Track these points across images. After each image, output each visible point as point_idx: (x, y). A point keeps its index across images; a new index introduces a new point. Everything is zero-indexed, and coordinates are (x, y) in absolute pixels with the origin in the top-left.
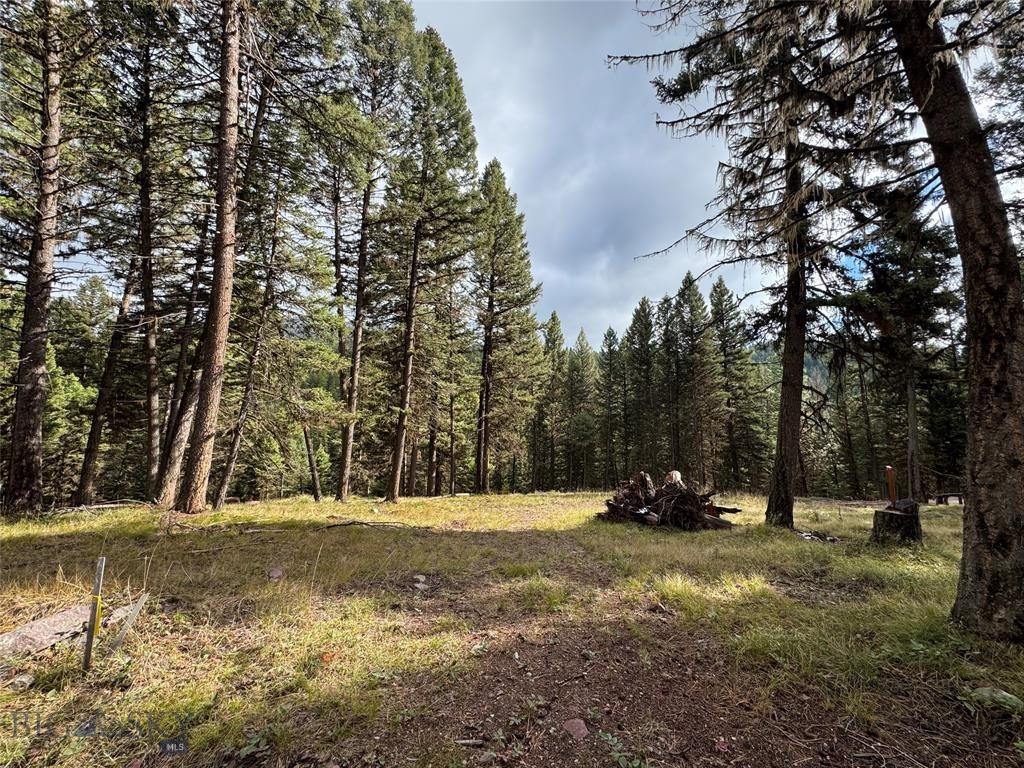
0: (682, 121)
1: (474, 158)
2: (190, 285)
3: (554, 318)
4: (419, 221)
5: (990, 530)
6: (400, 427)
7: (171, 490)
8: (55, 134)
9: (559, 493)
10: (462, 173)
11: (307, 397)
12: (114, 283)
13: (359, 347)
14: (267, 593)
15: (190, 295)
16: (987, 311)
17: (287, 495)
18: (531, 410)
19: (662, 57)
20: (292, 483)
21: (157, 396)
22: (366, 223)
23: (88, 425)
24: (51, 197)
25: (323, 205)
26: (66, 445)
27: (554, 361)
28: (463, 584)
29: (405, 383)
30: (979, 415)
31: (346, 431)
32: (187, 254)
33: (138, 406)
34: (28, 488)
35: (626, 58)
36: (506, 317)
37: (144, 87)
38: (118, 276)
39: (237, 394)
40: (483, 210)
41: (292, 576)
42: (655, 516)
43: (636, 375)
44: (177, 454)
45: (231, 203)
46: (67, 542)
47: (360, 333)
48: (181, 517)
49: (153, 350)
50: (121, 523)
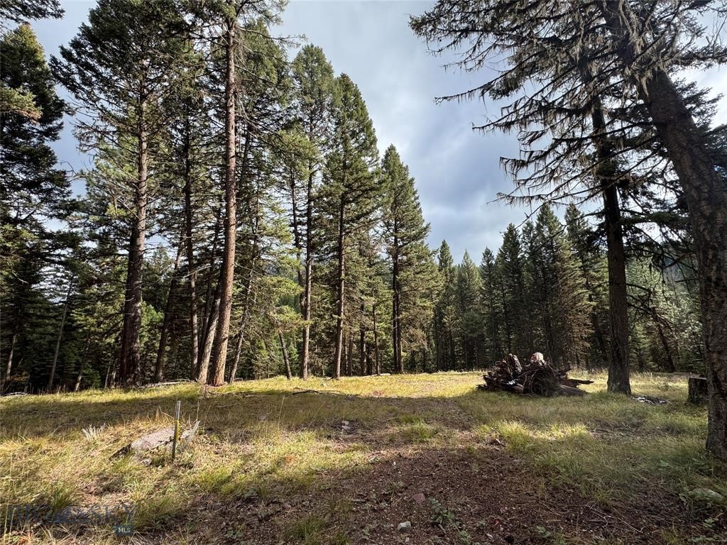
0: (489, 125)
1: (376, 148)
2: (212, 247)
3: (444, 245)
4: (342, 194)
5: (722, 384)
6: (338, 328)
7: (204, 372)
8: (145, 174)
9: (456, 372)
10: (369, 159)
11: (280, 312)
12: (172, 250)
13: (310, 278)
14: (258, 427)
15: (212, 253)
16: (704, 230)
17: (272, 376)
18: (430, 313)
19: (467, 94)
20: (275, 368)
21: (196, 316)
22: (310, 199)
23: (159, 335)
24: (143, 208)
25: (285, 189)
26: (147, 348)
27: (446, 275)
28: (372, 427)
29: (340, 299)
30: (707, 303)
31: (304, 332)
32: (210, 228)
33: (185, 322)
34: (133, 372)
35: (445, 98)
36: (407, 249)
37: (186, 139)
38: (174, 245)
39: (239, 313)
40: (384, 181)
41: (270, 419)
42: (521, 387)
43: (510, 281)
44: (207, 350)
45: (233, 200)
46: (155, 402)
47: (310, 269)
48: (211, 388)
49: (193, 289)
50: (180, 392)
